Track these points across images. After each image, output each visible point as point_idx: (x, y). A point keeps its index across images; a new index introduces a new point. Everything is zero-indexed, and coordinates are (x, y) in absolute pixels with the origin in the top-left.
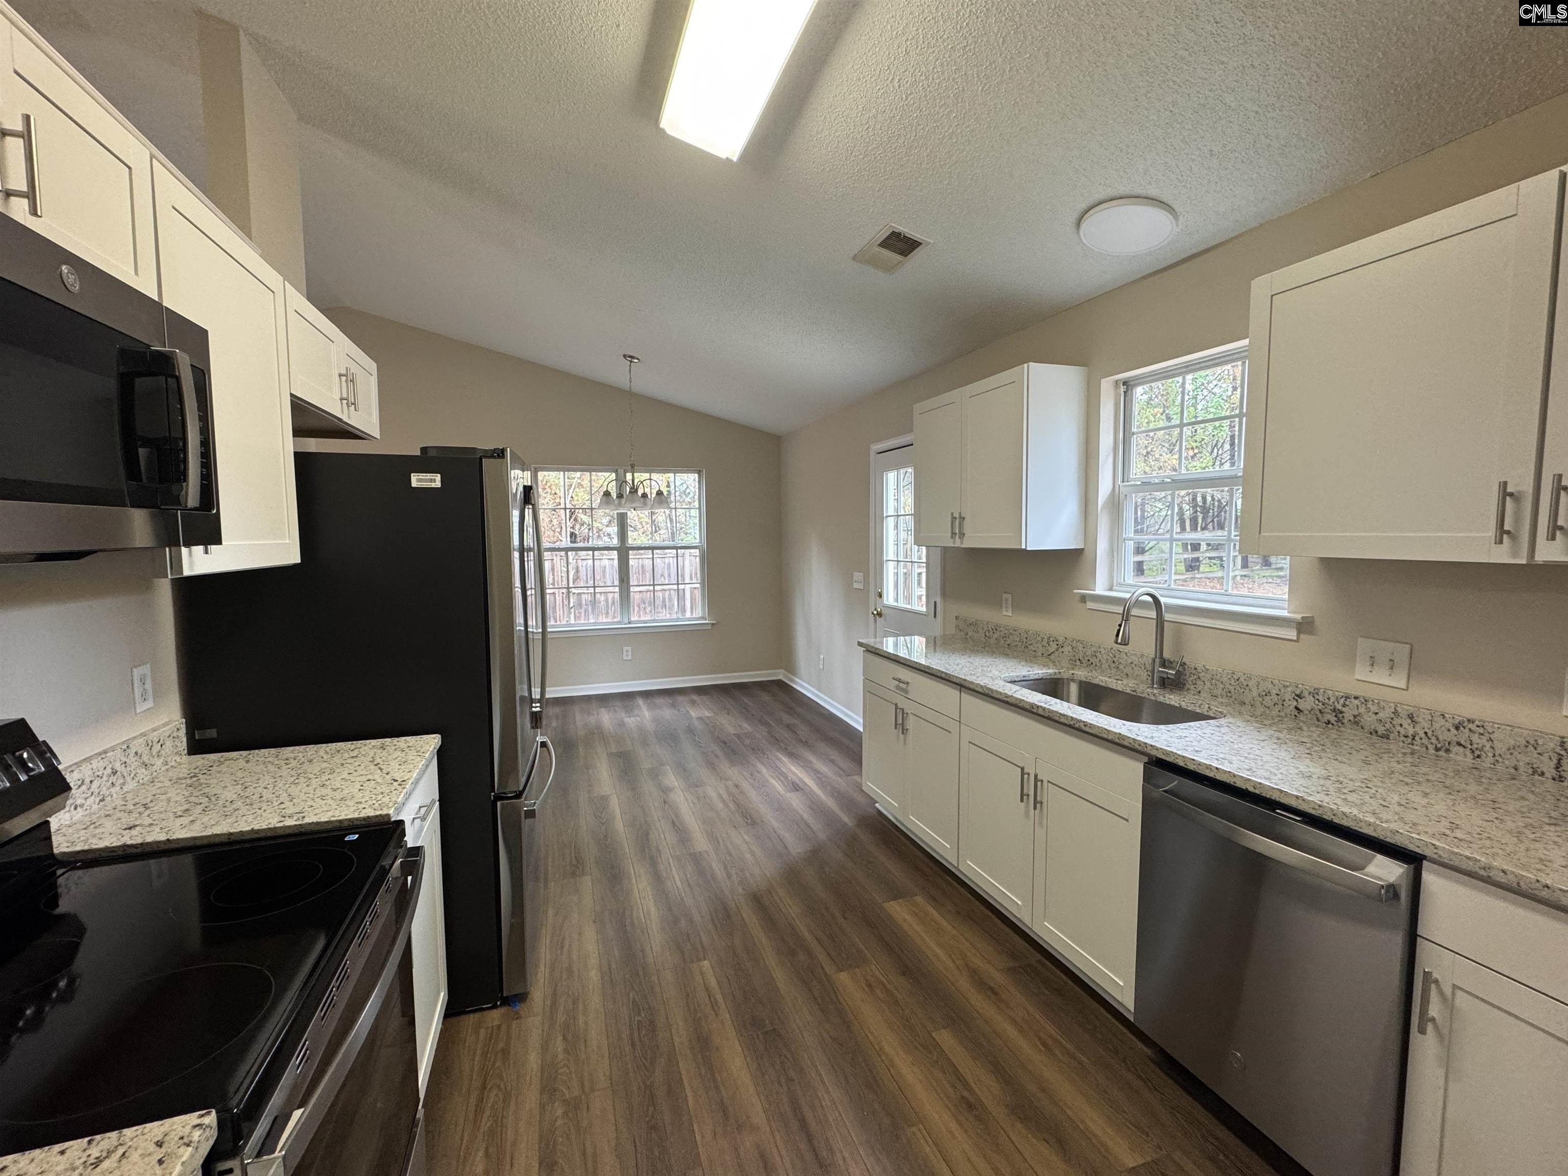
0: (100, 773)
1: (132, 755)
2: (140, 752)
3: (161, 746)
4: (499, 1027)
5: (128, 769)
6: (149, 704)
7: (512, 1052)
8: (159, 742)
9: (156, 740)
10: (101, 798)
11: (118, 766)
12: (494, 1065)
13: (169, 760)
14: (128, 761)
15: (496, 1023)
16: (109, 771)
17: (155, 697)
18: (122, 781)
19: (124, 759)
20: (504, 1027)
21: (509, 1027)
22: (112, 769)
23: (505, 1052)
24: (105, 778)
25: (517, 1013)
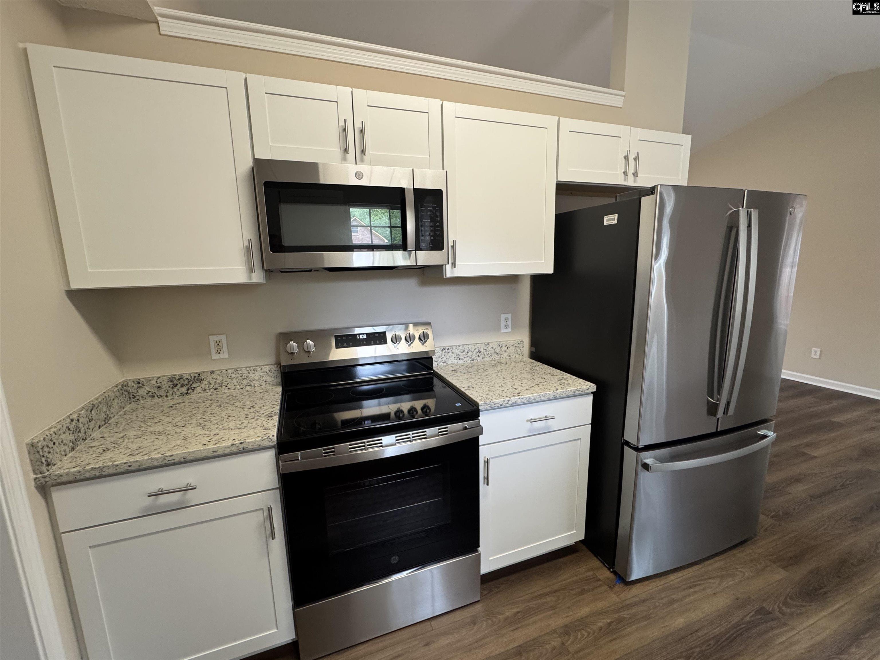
0: (473, 350)
1: (490, 348)
2: (494, 347)
3: (507, 348)
4: (599, 580)
5: (487, 353)
6: (509, 330)
7: (584, 596)
8: (506, 346)
9: (504, 345)
10: (472, 359)
11: (482, 350)
12: (571, 590)
13: (511, 355)
14: (487, 349)
15: (601, 577)
16: (477, 350)
17: (511, 328)
18: (483, 356)
19: (485, 348)
20: (599, 583)
21: (600, 586)
22: (479, 350)
23: (583, 592)
24: (474, 353)
25: (614, 586)
